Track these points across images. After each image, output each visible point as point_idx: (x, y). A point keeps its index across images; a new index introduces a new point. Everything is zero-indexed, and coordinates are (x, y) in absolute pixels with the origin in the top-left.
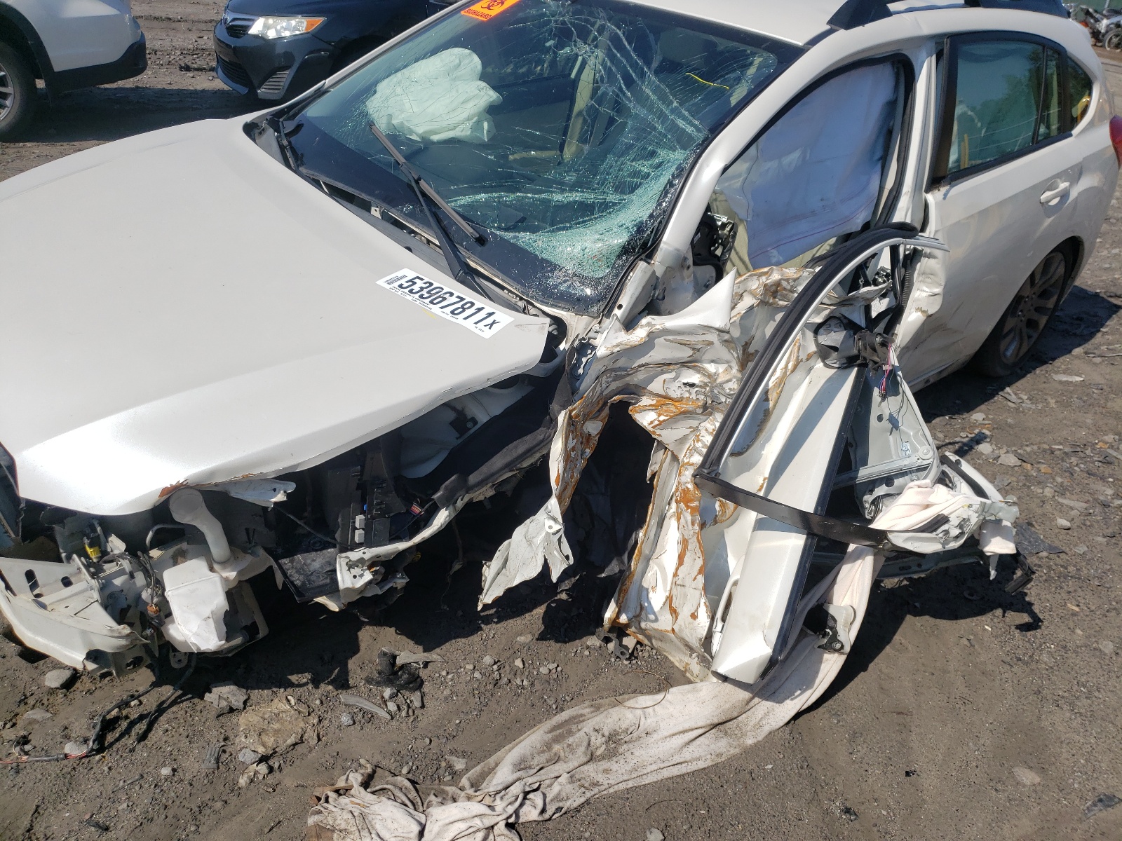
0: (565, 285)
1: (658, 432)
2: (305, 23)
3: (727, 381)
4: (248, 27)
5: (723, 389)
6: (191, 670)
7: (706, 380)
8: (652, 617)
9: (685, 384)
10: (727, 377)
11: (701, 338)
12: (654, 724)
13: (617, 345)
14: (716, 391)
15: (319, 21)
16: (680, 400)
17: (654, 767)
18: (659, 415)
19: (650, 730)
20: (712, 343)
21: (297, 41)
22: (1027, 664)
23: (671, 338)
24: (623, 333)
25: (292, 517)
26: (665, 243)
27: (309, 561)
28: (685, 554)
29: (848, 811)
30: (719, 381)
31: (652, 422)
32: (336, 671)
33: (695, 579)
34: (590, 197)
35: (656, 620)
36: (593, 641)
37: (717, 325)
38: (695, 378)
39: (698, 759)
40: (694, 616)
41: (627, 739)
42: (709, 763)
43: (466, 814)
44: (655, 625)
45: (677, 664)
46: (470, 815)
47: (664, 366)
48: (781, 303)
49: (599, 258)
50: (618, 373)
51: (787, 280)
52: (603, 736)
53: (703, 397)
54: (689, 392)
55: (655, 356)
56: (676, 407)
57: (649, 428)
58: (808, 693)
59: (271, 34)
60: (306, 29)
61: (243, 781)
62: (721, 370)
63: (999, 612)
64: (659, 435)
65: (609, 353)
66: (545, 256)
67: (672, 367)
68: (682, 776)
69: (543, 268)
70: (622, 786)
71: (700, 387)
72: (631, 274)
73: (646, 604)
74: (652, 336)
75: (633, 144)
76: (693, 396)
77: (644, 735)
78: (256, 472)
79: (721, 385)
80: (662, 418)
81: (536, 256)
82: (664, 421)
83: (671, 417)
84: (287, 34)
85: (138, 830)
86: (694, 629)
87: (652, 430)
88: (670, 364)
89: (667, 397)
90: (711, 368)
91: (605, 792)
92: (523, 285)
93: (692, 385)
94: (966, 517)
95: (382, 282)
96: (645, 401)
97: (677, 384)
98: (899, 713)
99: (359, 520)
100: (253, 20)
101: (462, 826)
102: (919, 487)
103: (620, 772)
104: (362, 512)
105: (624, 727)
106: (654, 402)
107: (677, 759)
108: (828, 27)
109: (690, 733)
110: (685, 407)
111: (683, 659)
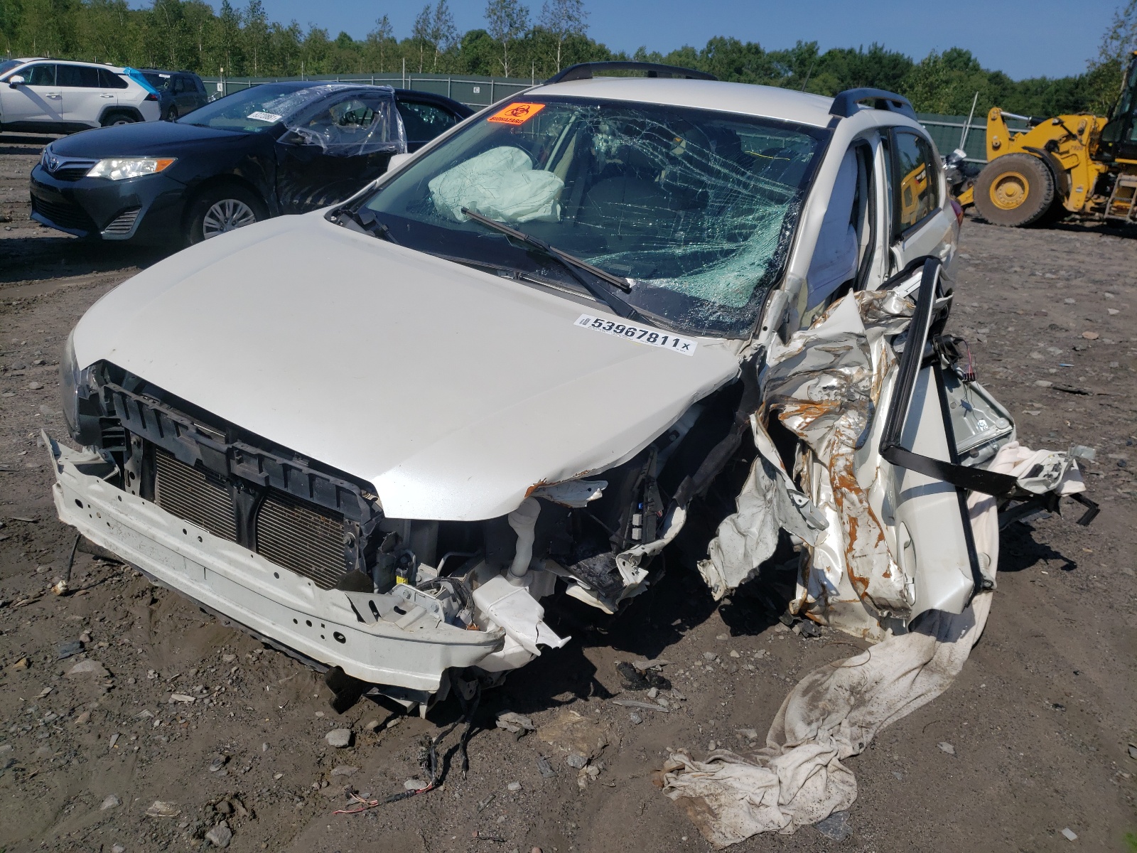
0: (715, 315)
1: (805, 433)
2: (156, 164)
3: (861, 380)
4: (87, 170)
5: (858, 387)
6: (478, 701)
7: (843, 382)
8: (834, 592)
9: (824, 388)
10: (861, 377)
11: (843, 344)
12: (878, 674)
13: (782, 356)
14: (852, 390)
15: (169, 161)
16: (821, 403)
17: (903, 703)
18: (805, 418)
19: (878, 680)
20: (852, 348)
21: (146, 182)
22: (1088, 591)
23: (820, 346)
24: (782, 347)
25: (595, 518)
26: (792, 274)
27: (592, 566)
28: (856, 531)
29: (1056, 706)
30: (854, 381)
31: (800, 425)
32: (591, 686)
33: (876, 546)
34: (706, 247)
35: (838, 594)
36: (781, 628)
37: (857, 332)
38: (834, 382)
39: (930, 691)
40: (887, 575)
41: (864, 689)
42: (938, 693)
43: (810, 755)
44: (840, 598)
45: (854, 634)
46: (814, 755)
47: (811, 373)
48: (870, 320)
49: (737, 292)
50: (776, 383)
51: (877, 300)
52: (847, 690)
53: (840, 397)
54: (828, 395)
55: (806, 364)
56: (819, 409)
57: (798, 431)
58: (973, 629)
59: (115, 175)
60: (157, 169)
61: (582, 784)
62: (854, 372)
63: (1041, 561)
64: (806, 436)
65: (777, 362)
66: (693, 294)
67: (816, 374)
68: (927, 705)
69: (693, 304)
70: (890, 721)
71: (838, 388)
72: (769, 301)
73: (825, 583)
74: (807, 345)
75: (724, 207)
76: (832, 398)
77: (875, 684)
78: (590, 468)
79: (856, 384)
80: (808, 420)
81: (685, 295)
82: (811, 422)
83: (817, 418)
84: (134, 174)
85: (530, 835)
86: (891, 585)
87: (800, 432)
88: (814, 371)
89: (811, 402)
90: (846, 371)
91: (882, 728)
92: (675, 320)
93: (832, 388)
94: (1057, 462)
95: (577, 323)
96: (789, 408)
97: (818, 389)
98: (1036, 636)
99: (636, 519)
100: (94, 164)
101: (810, 766)
102: (1010, 448)
103: (881, 712)
104: (638, 511)
105: (855, 681)
106: (798, 408)
107: (913, 695)
108: (831, 117)
109: (909, 674)
110: (826, 408)
111: (859, 627)
